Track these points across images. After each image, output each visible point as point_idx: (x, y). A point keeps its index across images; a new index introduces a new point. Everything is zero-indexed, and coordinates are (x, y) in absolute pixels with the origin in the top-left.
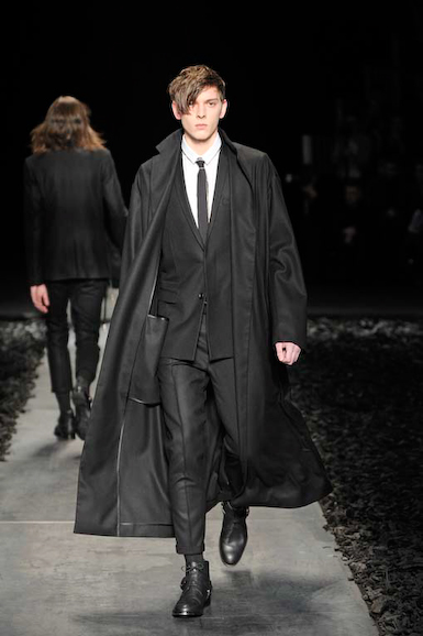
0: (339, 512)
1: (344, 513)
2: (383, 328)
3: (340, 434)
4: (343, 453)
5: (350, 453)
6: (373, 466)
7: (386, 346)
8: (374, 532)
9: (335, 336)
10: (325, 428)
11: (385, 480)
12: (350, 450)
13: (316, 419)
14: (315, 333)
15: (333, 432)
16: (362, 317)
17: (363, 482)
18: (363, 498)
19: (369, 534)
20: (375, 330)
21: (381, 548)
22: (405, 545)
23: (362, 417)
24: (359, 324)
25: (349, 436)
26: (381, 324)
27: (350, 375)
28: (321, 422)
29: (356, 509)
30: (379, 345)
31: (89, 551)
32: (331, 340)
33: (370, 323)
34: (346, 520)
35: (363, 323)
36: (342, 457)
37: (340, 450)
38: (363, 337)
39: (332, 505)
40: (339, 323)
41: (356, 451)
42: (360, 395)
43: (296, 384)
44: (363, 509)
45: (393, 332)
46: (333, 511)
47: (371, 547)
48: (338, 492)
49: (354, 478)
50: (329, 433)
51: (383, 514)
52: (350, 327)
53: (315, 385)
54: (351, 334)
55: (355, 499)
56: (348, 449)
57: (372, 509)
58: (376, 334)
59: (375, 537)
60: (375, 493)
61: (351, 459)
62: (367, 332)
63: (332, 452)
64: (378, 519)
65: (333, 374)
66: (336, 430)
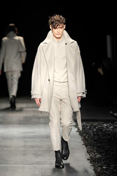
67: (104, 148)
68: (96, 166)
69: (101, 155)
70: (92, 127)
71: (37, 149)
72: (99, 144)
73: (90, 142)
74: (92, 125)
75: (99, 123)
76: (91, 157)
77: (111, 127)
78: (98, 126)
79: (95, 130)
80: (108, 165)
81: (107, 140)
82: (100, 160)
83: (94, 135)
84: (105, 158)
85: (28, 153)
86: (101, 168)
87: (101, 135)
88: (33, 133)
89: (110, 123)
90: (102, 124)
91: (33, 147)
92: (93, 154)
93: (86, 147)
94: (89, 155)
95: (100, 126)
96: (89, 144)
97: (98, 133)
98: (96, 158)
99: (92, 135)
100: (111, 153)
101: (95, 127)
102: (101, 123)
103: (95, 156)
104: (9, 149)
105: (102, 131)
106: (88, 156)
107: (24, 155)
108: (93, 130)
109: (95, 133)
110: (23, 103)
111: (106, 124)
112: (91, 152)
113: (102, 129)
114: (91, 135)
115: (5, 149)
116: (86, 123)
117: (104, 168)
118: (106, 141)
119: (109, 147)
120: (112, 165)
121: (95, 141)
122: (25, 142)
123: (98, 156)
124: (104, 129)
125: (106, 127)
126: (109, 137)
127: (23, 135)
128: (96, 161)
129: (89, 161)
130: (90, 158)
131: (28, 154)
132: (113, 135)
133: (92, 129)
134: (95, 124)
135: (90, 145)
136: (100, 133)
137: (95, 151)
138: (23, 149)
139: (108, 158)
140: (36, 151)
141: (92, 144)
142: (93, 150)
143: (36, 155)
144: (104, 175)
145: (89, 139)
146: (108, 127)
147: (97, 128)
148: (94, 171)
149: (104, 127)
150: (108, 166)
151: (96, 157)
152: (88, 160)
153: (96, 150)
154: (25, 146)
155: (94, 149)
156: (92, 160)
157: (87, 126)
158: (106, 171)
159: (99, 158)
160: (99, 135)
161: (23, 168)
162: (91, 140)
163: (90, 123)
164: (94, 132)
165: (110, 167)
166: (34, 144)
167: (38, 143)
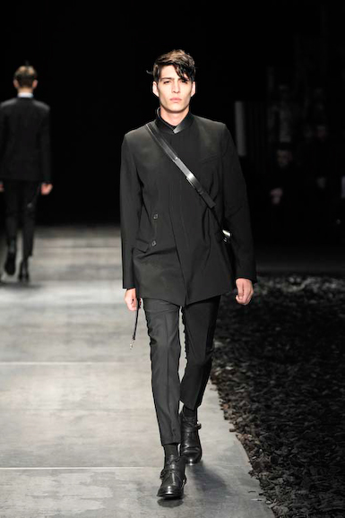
0: (263, 459)
1: (268, 459)
2: (310, 284)
3: (266, 385)
4: (269, 403)
5: (276, 403)
6: (298, 415)
7: (313, 302)
8: (297, 477)
9: (265, 292)
10: (253, 379)
11: (308, 428)
12: (276, 400)
13: (244, 371)
15: (260, 383)
16: (290, 274)
17: (287, 431)
18: (287, 445)
19: (292, 479)
20: (303, 286)
21: (303, 492)
22: (326, 490)
23: (289, 368)
24: (287, 281)
25: (275, 386)
26: (309, 281)
27: (278, 329)
28: (249, 374)
29: (280, 456)
30: (306, 300)
31: (26, 495)
33: (299, 280)
34: (270, 467)
35: (292, 280)
36: (268, 407)
37: (267, 399)
38: (291, 293)
39: (258, 452)
40: (269, 280)
41: (282, 401)
42: (287, 348)
43: (226, 338)
44: (287, 456)
45: (320, 288)
46: (258, 457)
47: (293, 492)
48: (264, 440)
49: (279, 426)
50: (257, 384)
51: (304, 461)
52: (278, 283)
53: (244, 339)
54: (279, 290)
55: (279, 446)
56: (274, 399)
57: (295, 456)
58: (304, 290)
59: (298, 483)
60: (298, 440)
61: (277, 409)
62: (295, 288)
63: (259, 402)
64: (300, 465)
65: (261, 328)
66: (263, 381)
67: (227, 329)
69: (223, 343)
71: (93, 330)
80: (235, 362)
84: (232, 348)
85: (76, 339)
86: (223, 369)
88: (86, 297)
91: (85, 326)
107: (68, 342)
110: (66, 236)
115: (30, 330)
117: (229, 368)
119: (237, 326)
120: (244, 362)
122: (70, 316)
127: (66, 302)
131: (74, 341)
138: (64, 330)
139: (236, 348)
140: (91, 334)
143: (92, 342)
144: (228, 383)
150: (236, 365)
154: (68, 325)
158: (233, 374)
159: (219, 349)
161: (66, 368)
165: (241, 367)
166: (86, 320)
167: (95, 317)
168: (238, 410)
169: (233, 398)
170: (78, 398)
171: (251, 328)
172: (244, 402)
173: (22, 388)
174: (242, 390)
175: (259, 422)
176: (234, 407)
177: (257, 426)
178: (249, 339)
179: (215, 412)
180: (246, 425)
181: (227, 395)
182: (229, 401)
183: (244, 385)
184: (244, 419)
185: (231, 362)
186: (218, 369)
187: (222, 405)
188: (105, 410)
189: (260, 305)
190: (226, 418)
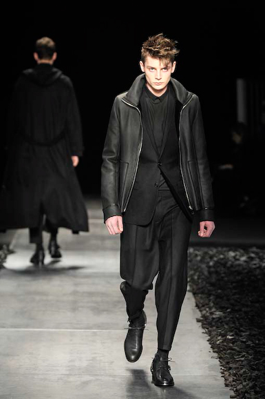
10: (253, 348)
13: (244, 340)
14: (245, 261)
15: (260, 352)
28: (249, 343)
32: (260, 267)
50: (256, 353)
63: (258, 370)
65: (261, 299)
66: (262, 350)
67: (228, 300)
68: (214, 333)
69: (224, 313)
70: (207, 257)
71: (99, 299)
72: (219, 291)
73: (202, 288)
74: (206, 253)
75: (220, 249)
76: (203, 316)
77: (244, 258)
78: (217, 254)
79: (211, 264)
80: (236, 332)
81: (234, 282)
82: (221, 323)
83: (210, 273)
84: (232, 318)
85: (82, 307)
86: (224, 338)
87: (225, 273)
89: (242, 251)
90: (225, 251)
91: (91, 294)
92: (207, 309)
93: (195, 297)
94: (201, 311)
95: (222, 256)
96: (201, 290)
97: (218, 270)
98: (213, 319)
99: (206, 273)
100: (243, 309)
101: (211, 258)
102: (225, 249)
103: (212, 314)
104: (44, 298)
105: (224, 265)
106: (199, 315)
107: (74, 309)
108: (208, 263)
109: (212, 269)
111: (234, 251)
112: (203, 306)
113: (226, 263)
114: (203, 274)
115: (37, 298)
116: (194, 250)
117: (230, 337)
118: (234, 284)
119: (238, 296)
120: (244, 332)
121: (212, 285)
122: (76, 285)
123: (218, 314)
124: (230, 263)
125: (234, 257)
126: (240, 278)
128: (214, 324)
129: (200, 324)
130: (202, 319)
131: (80, 309)
132: (247, 273)
133: (206, 261)
134: (213, 251)
135: (202, 293)
136: (222, 270)
137: (212, 304)
138: (71, 298)
139: (236, 318)
140: (96, 302)
141: (206, 291)
142: (207, 302)
143: (97, 310)
144: (229, 351)
145: (200, 281)
146: (238, 257)
147: (215, 259)
148: (210, 344)
149: (230, 259)
150: (237, 334)
151: (214, 316)
152: (198, 321)
153: (213, 302)
154: (75, 293)
155: (210, 300)
156: (206, 322)
157: (196, 255)
158: (233, 343)
159: (220, 318)
160: (220, 274)
161: (72, 335)
162: (204, 283)
163: (202, 249)
164: (209, 267)
166: (92, 289)
167: (101, 287)
168: (238, 378)
169: (234, 366)
170: (84, 364)
171: (250, 299)
172: (244, 370)
173: (30, 353)
174: (243, 359)
175: (258, 389)
176: (235, 375)
177: (256, 393)
178: (249, 309)
179: (216, 380)
180: (246, 392)
181: (228, 363)
182: (230, 368)
183: (244, 353)
184: (244, 386)
185: (232, 331)
186: (219, 338)
187: (222, 373)
188: (110, 376)
189: (259, 277)
190: (227, 385)
